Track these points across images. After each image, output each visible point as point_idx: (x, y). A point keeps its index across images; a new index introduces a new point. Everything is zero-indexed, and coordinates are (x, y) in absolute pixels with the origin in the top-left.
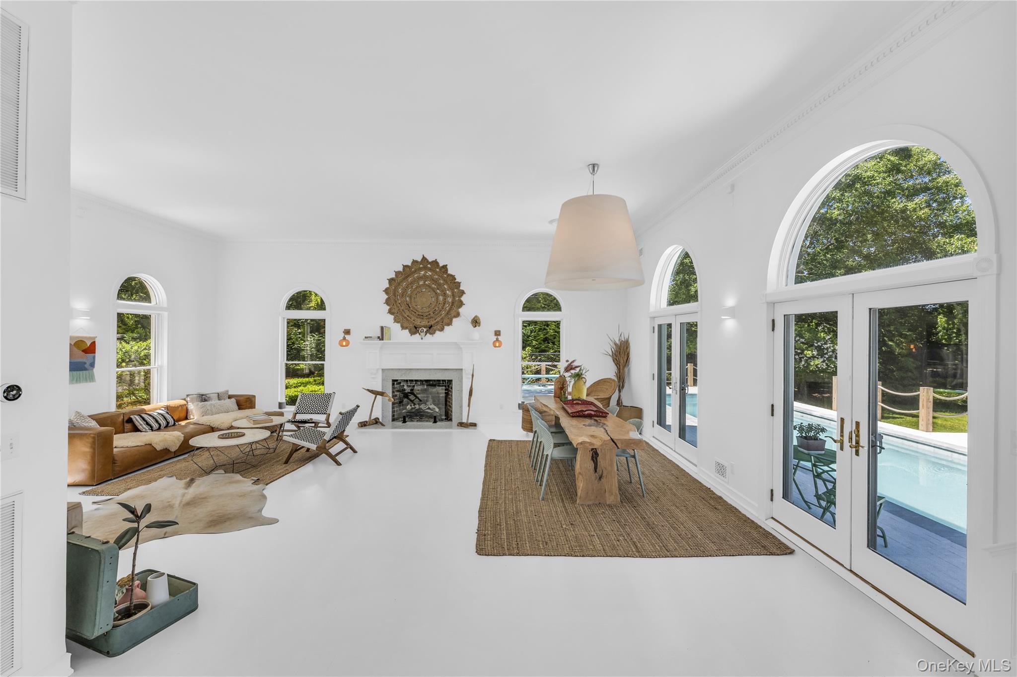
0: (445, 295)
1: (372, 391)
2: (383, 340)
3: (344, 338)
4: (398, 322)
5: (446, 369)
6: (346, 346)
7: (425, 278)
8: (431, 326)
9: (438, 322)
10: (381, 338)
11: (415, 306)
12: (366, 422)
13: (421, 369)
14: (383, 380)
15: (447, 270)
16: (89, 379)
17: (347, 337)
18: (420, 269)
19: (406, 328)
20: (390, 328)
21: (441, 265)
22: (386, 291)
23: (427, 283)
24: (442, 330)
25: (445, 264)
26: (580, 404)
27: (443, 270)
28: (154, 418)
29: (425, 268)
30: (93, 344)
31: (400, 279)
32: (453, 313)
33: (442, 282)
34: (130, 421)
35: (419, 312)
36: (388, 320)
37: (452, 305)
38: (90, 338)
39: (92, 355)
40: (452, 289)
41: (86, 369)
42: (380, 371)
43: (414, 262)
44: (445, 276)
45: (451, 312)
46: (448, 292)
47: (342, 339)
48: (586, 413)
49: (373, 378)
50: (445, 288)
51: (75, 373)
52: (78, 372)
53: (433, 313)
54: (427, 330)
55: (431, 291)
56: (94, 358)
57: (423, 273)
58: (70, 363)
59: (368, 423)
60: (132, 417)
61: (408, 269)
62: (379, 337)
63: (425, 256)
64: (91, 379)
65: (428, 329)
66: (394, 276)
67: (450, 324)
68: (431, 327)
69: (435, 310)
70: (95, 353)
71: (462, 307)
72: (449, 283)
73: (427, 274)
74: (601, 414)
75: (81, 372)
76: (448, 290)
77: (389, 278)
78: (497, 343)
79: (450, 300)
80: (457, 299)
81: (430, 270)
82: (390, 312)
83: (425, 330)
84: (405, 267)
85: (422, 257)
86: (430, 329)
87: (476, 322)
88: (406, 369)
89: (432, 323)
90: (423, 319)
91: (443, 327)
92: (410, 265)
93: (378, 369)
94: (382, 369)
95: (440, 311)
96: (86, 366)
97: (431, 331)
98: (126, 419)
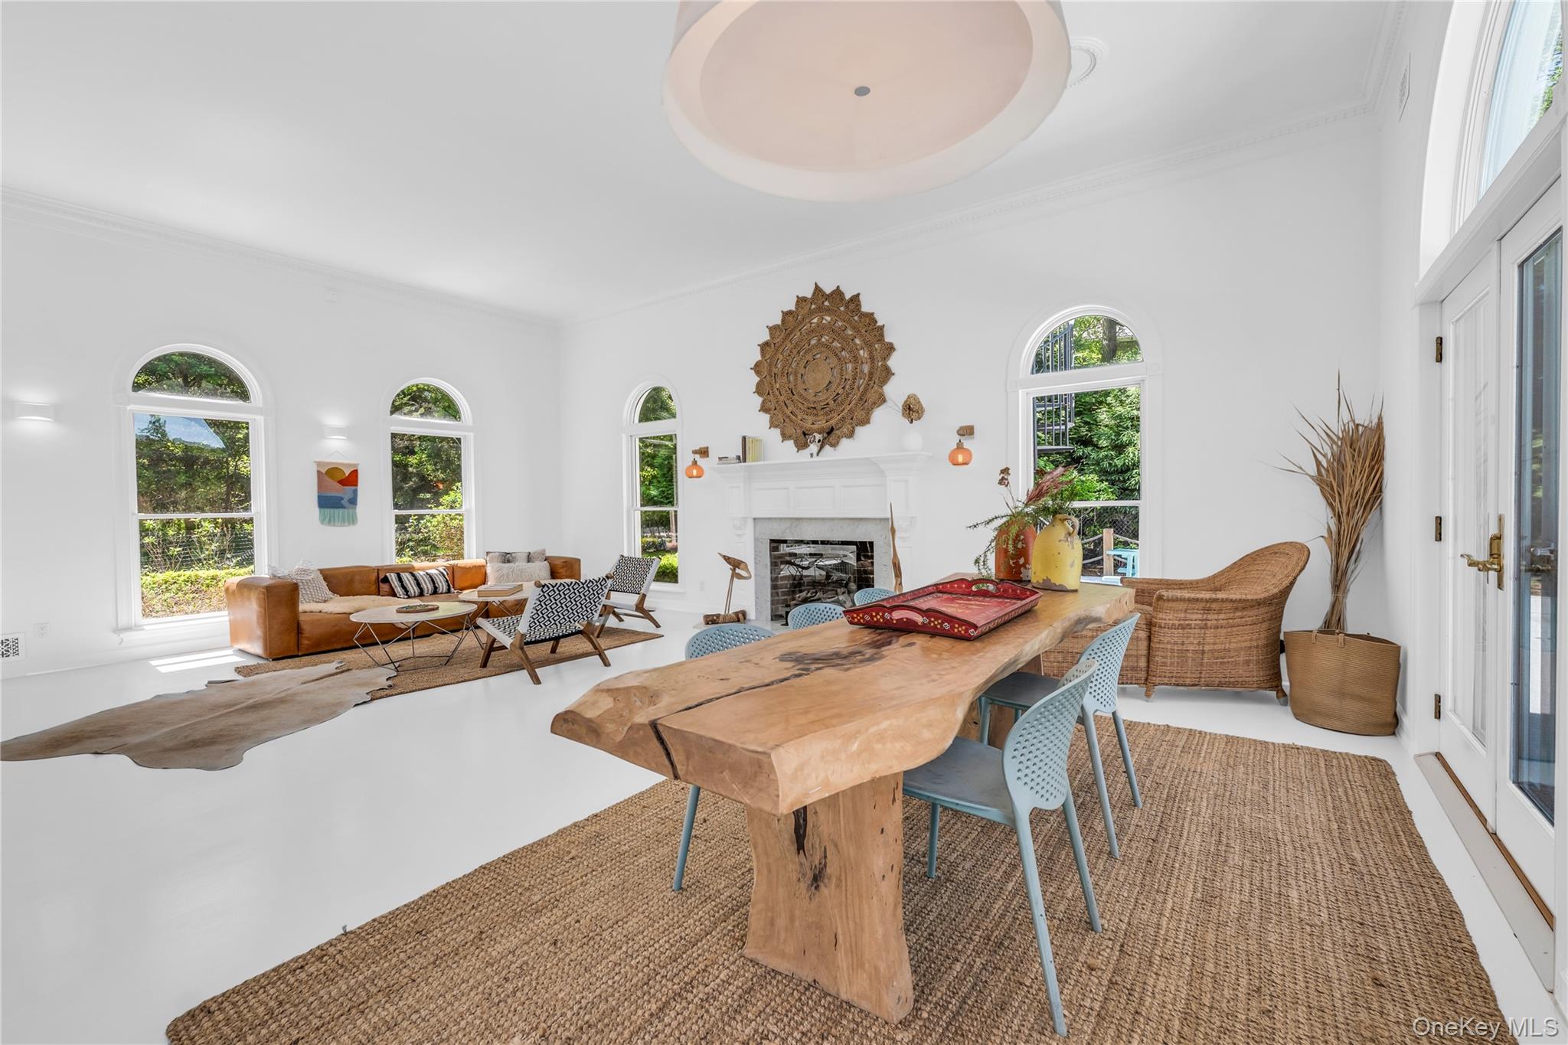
0: (856, 359)
1: (729, 558)
2: (745, 461)
3: (695, 463)
4: (776, 427)
5: (861, 519)
6: (699, 477)
7: (818, 331)
8: (832, 430)
9: (843, 420)
10: (742, 458)
11: (802, 392)
12: (718, 616)
13: (816, 519)
14: (756, 540)
15: (859, 305)
16: (348, 520)
17: (701, 461)
18: (811, 313)
19: (790, 437)
20: (761, 440)
21: (848, 296)
22: (757, 368)
23: (823, 340)
24: (851, 435)
25: (855, 293)
26: (993, 596)
27: (852, 306)
28: (416, 579)
29: (821, 310)
30: (355, 473)
31: (778, 340)
32: (872, 396)
33: (850, 333)
34: (386, 580)
35: (808, 401)
36: (759, 425)
37: (870, 379)
38: (349, 465)
39: (353, 488)
40: (868, 345)
41: (343, 507)
42: (751, 523)
43: (801, 301)
44: (856, 318)
45: (869, 395)
46: (861, 352)
47: (691, 463)
48: (897, 615)
49: (739, 535)
50: (856, 345)
51: (327, 511)
52: (332, 510)
53: (835, 401)
54: (825, 439)
55: (831, 355)
56: (355, 492)
57: (815, 320)
58: (319, 497)
59: (721, 619)
60: (388, 575)
61: (791, 319)
62: (738, 458)
63: (819, 285)
64: (353, 520)
65: (825, 435)
66: (768, 338)
67: (865, 421)
68: (830, 431)
69: (838, 394)
70: (356, 485)
71: (888, 379)
72: (863, 331)
73: (824, 321)
74: (947, 626)
75: (337, 511)
76: (862, 348)
77: (760, 343)
78: (959, 457)
79: (866, 369)
80: (880, 364)
81: (828, 311)
82: (764, 409)
83: (818, 437)
84: (786, 314)
85: (814, 287)
86: (830, 437)
87: (912, 410)
88: (791, 519)
89: (832, 422)
90: (817, 415)
91: (853, 428)
92: (793, 309)
93: (745, 519)
94: (755, 519)
95: (848, 394)
96: (342, 502)
97: (832, 438)
98: (382, 576)
